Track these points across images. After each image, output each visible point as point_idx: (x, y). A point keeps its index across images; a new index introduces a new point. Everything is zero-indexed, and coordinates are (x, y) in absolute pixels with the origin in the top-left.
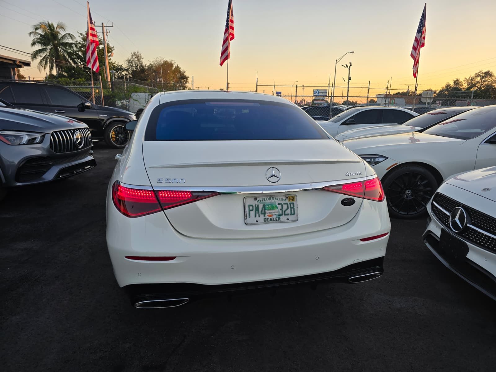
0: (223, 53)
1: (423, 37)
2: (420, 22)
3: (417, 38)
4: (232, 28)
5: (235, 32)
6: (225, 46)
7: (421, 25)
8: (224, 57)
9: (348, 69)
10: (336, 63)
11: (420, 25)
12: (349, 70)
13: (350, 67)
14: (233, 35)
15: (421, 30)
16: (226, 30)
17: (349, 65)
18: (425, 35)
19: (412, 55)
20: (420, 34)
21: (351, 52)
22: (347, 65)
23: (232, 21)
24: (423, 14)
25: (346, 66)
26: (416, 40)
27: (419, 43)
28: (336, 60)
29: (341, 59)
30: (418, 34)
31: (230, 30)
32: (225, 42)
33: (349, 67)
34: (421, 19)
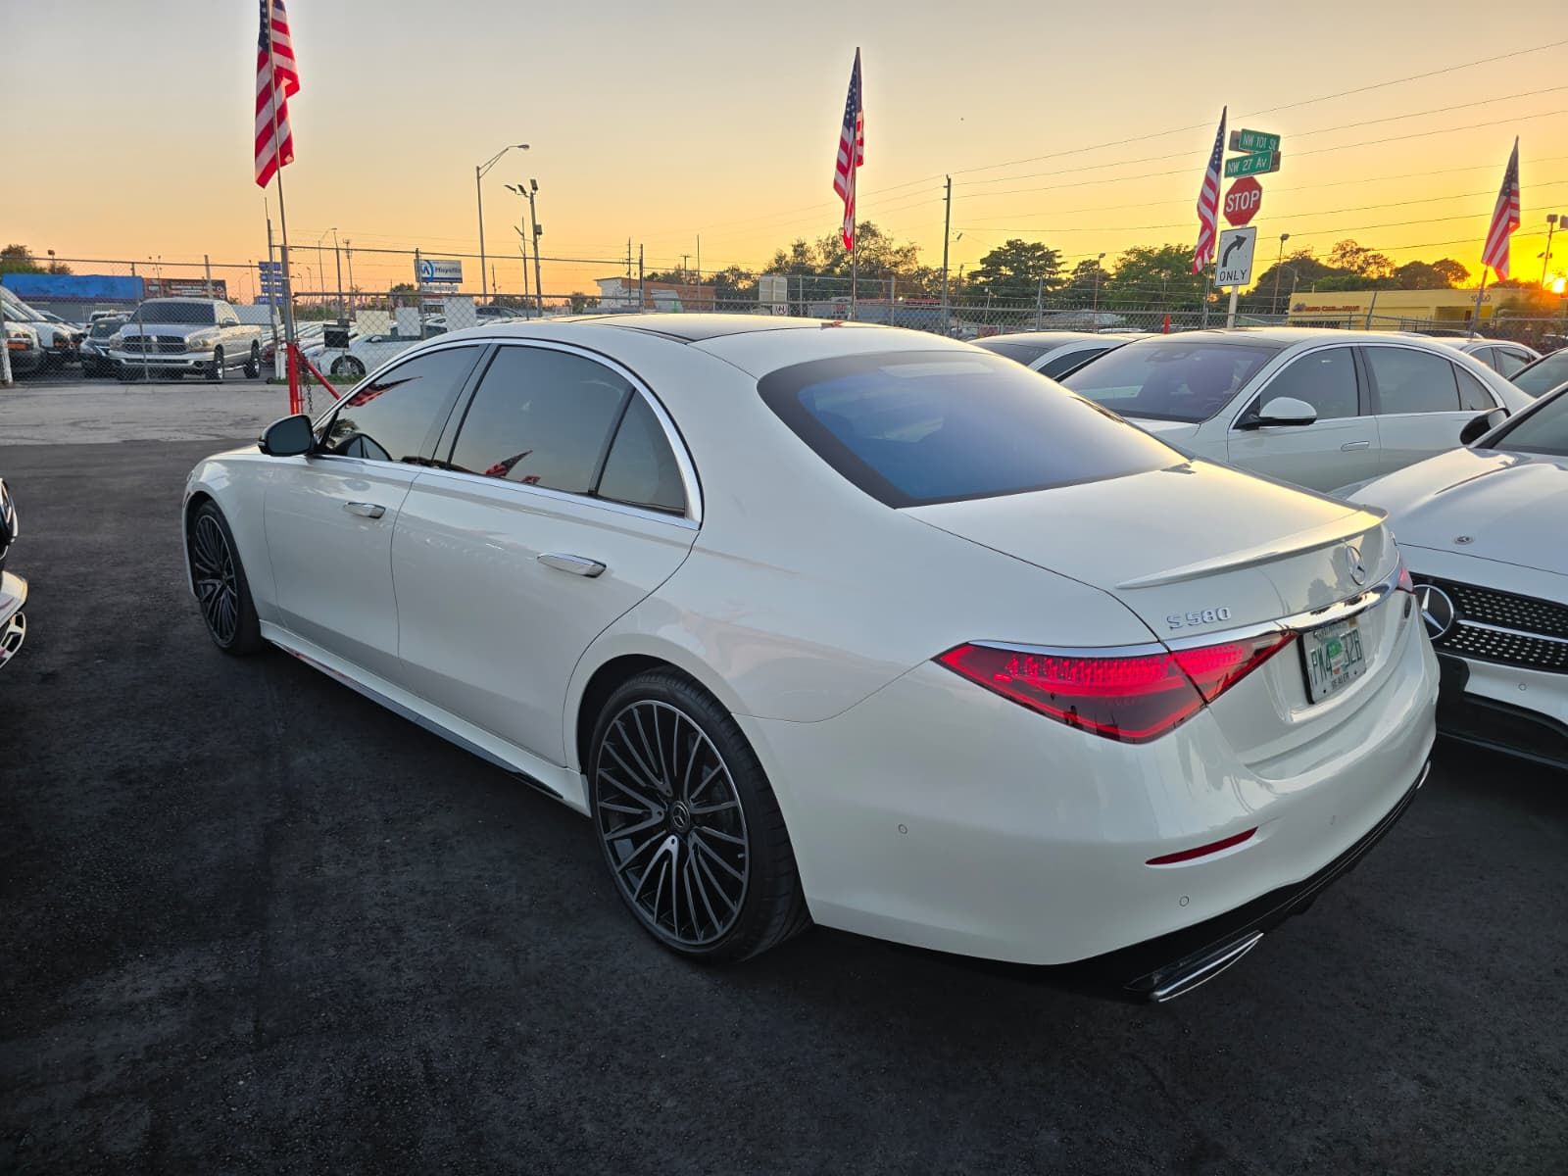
0: (261, 141)
1: (858, 138)
2: (849, 98)
3: (846, 140)
4: (286, 52)
5: (300, 66)
6: (268, 113)
7: (853, 107)
8: (267, 155)
9: (529, 200)
10: (479, 178)
11: (848, 105)
12: (532, 202)
13: (532, 194)
14: (292, 76)
15: (852, 122)
16: (263, 60)
17: (528, 189)
18: (862, 133)
19: (836, 186)
20: (852, 129)
21: (520, 147)
22: (521, 187)
23: (282, 28)
24: (854, 76)
25: (519, 191)
26: (844, 145)
27: (850, 158)
28: (478, 169)
29: (491, 164)
30: (846, 129)
31: (276, 59)
32: (263, 98)
33: (529, 194)
34: (850, 90)
